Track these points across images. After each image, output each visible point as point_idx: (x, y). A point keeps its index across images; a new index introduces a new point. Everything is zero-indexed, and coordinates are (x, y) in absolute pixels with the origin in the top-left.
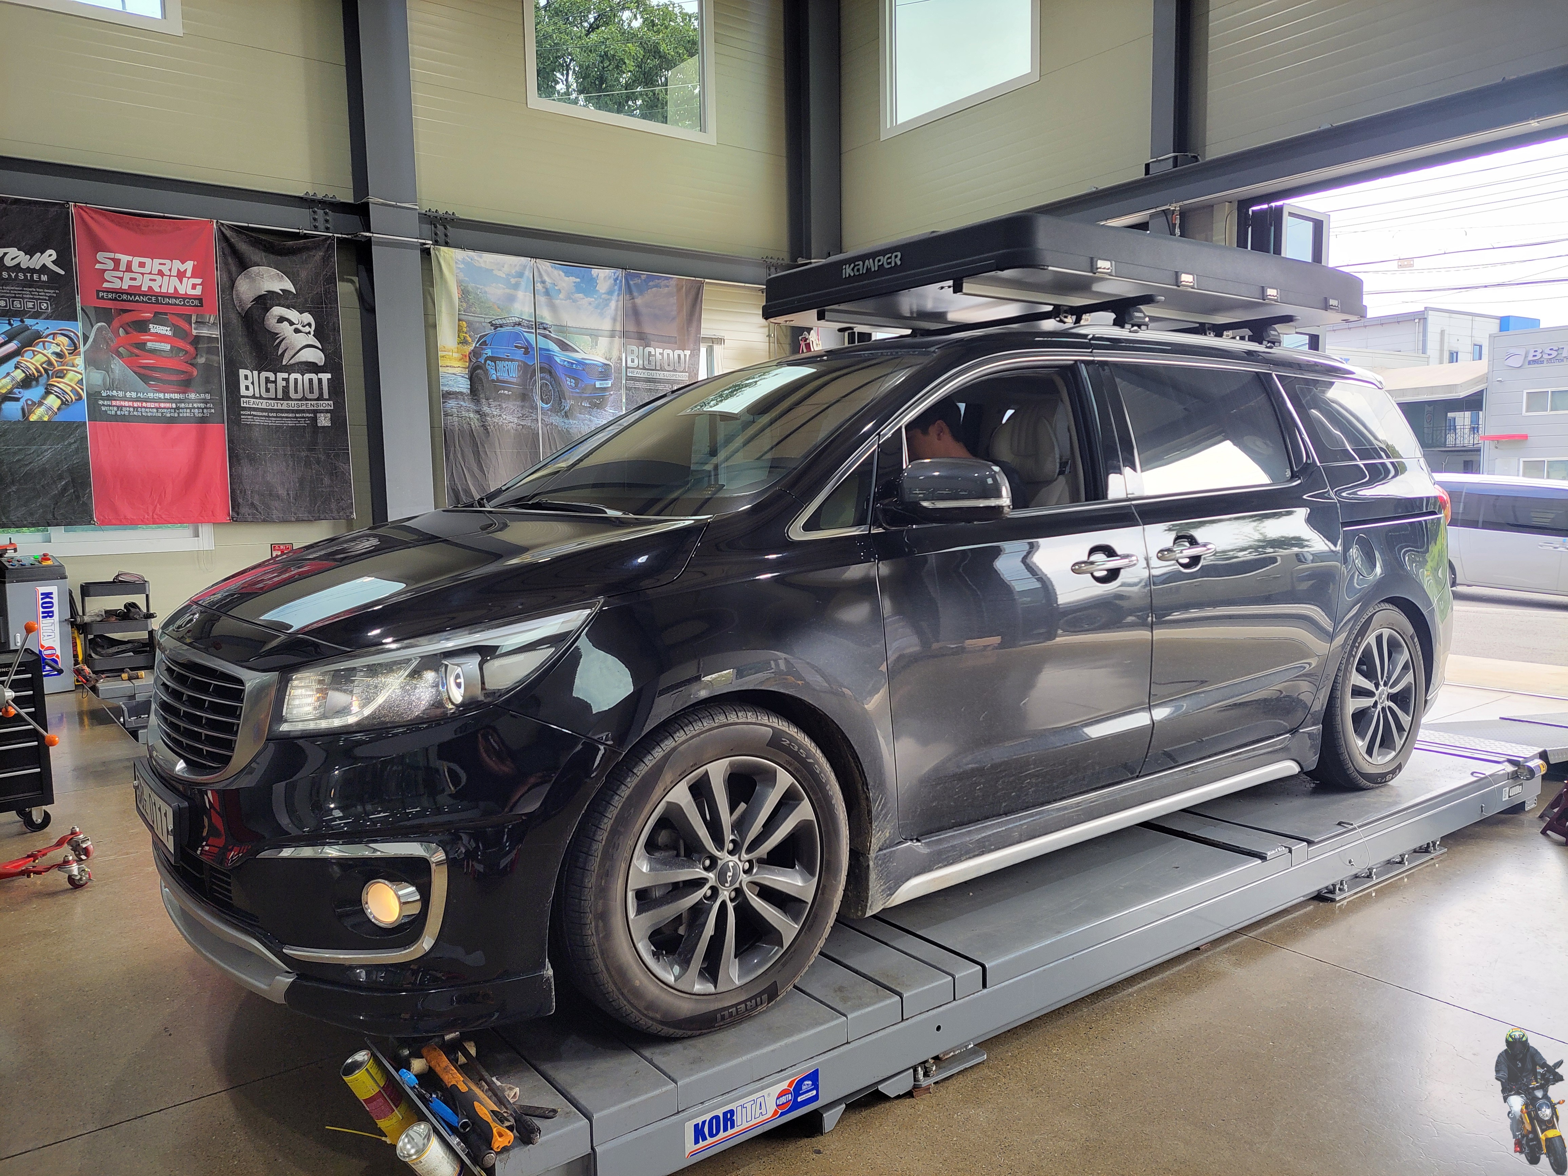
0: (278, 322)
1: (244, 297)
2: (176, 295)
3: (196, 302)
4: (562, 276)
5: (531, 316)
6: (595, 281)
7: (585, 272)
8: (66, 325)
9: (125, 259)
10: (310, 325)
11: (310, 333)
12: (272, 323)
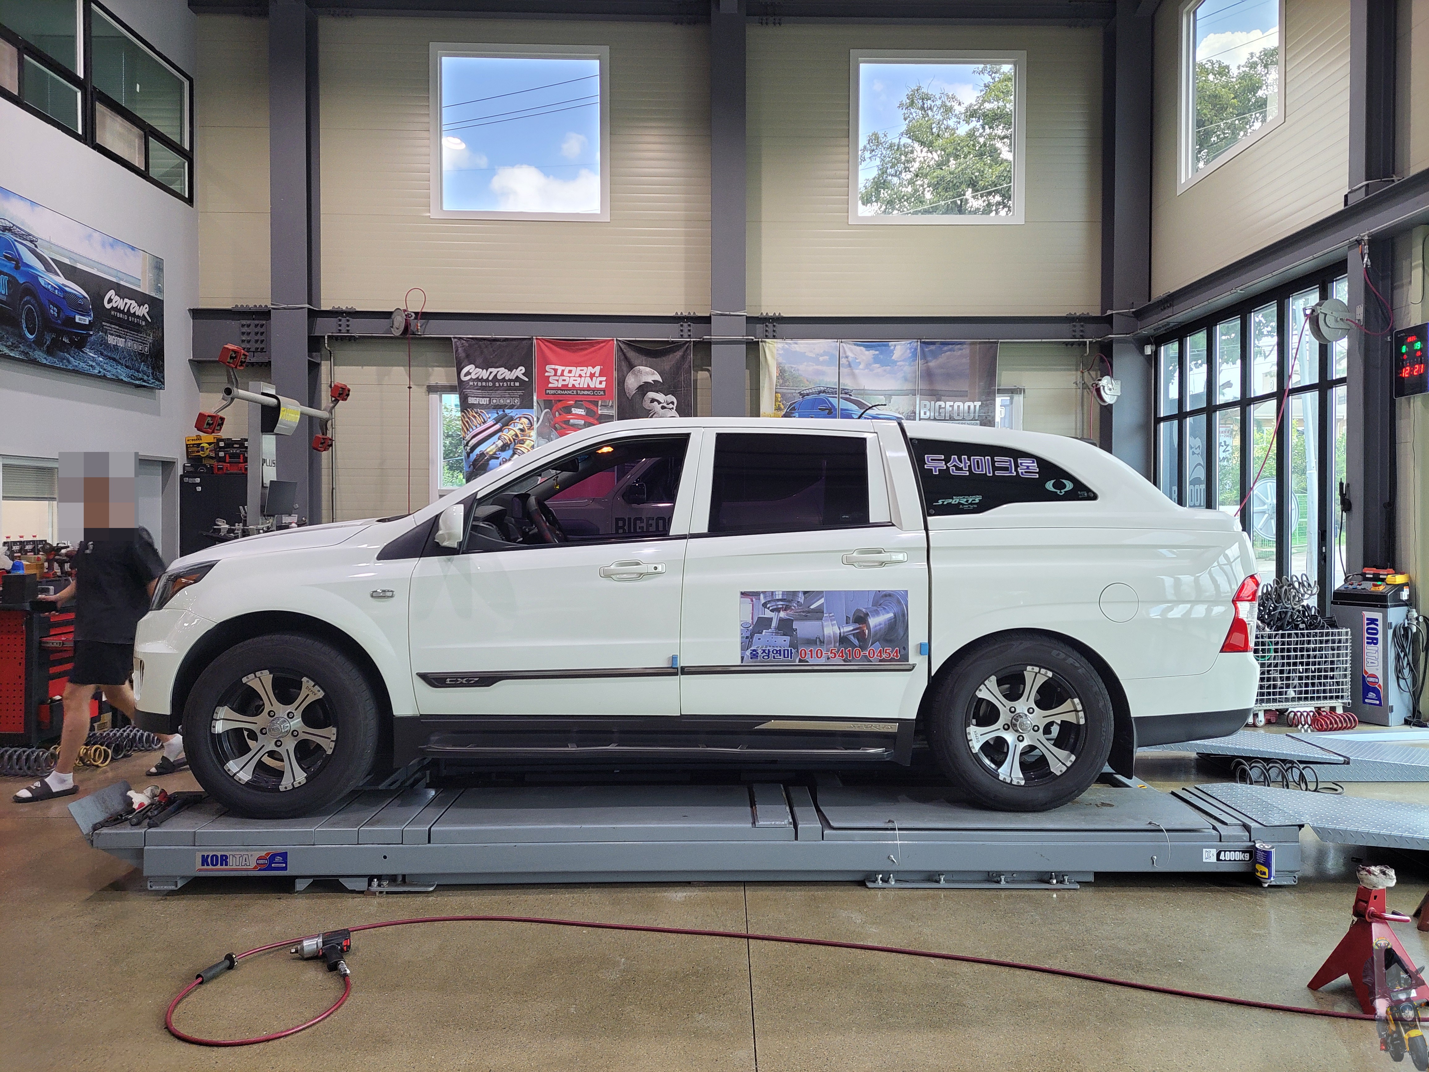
0: (650, 402)
1: (630, 386)
3: (602, 393)
4: (861, 350)
5: (835, 384)
6: (892, 352)
7: (884, 345)
8: (526, 411)
9: (560, 368)
10: (673, 403)
11: (673, 408)
12: (647, 404)
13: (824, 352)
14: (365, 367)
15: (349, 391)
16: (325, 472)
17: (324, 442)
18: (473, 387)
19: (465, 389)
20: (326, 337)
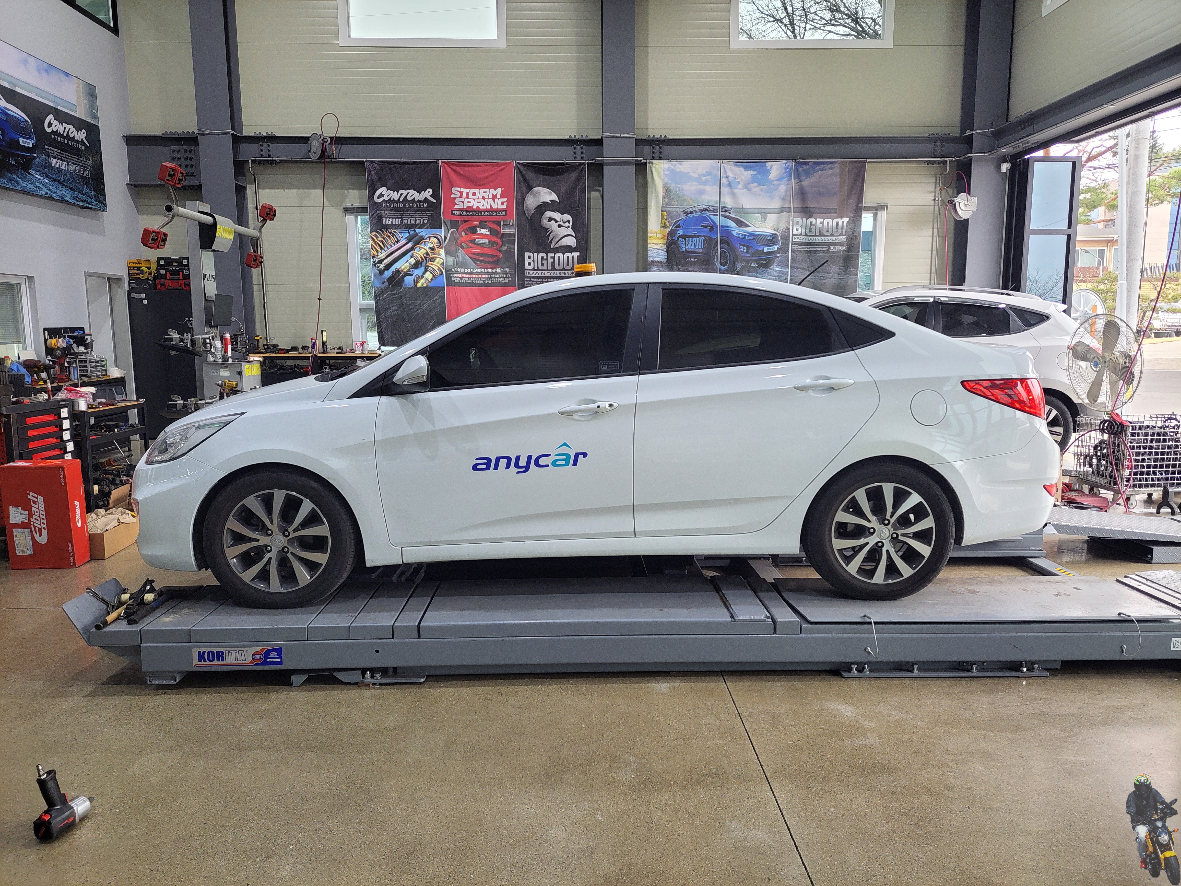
0: (549, 221)
1: (529, 207)
2: (491, 210)
3: (505, 213)
4: (740, 170)
5: (716, 203)
6: (768, 172)
7: (761, 166)
8: (436, 231)
9: (465, 191)
10: (569, 222)
11: (569, 227)
12: (545, 222)
13: (707, 172)
14: (286, 190)
15: (275, 211)
16: (256, 288)
17: (256, 259)
18: (386, 208)
19: (379, 210)
20: (250, 162)
